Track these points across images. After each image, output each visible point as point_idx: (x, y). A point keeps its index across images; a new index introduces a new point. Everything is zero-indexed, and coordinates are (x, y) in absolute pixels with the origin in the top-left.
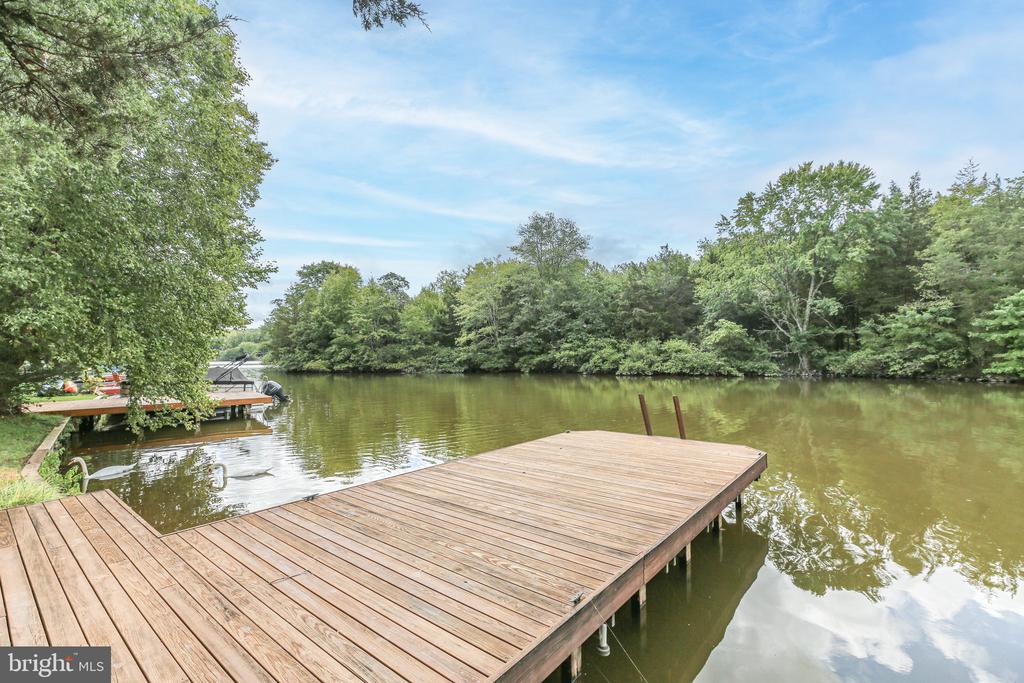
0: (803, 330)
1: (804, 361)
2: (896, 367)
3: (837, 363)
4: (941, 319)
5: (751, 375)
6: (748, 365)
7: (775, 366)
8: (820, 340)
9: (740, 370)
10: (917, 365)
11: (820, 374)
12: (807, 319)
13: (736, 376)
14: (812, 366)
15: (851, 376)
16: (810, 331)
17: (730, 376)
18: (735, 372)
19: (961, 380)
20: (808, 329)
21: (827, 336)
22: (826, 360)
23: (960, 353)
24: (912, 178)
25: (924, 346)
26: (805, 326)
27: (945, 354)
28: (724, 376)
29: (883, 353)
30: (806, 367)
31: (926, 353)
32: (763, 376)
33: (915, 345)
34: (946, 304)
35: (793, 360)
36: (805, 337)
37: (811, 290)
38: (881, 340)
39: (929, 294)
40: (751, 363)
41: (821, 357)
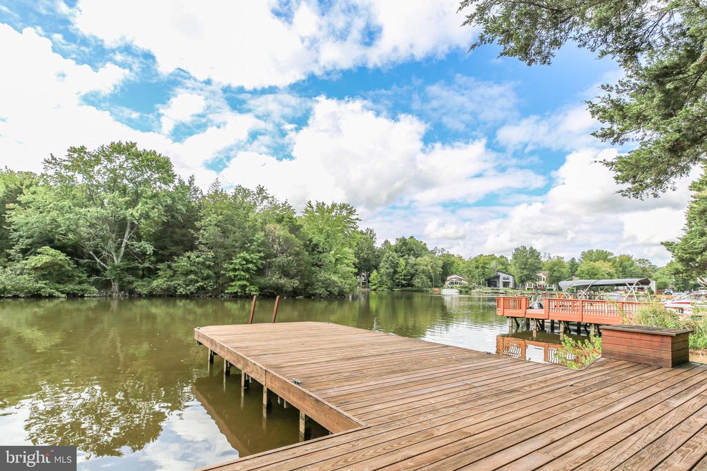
0: (117, 262)
1: (115, 286)
2: (181, 290)
3: (141, 287)
4: (208, 263)
5: (72, 296)
6: (70, 287)
7: (93, 289)
8: (132, 271)
9: (62, 292)
10: (192, 288)
11: (127, 294)
12: (122, 254)
13: (59, 297)
14: (121, 288)
15: (151, 296)
16: (124, 263)
17: (51, 297)
18: (57, 294)
19: (210, 296)
20: (121, 262)
21: (137, 268)
22: (135, 284)
23: (213, 282)
24: (191, 177)
25: (196, 278)
26: (119, 259)
27: (206, 283)
28: (46, 297)
29: (172, 281)
30: (117, 289)
31: (198, 282)
32: (82, 296)
33: (192, 277)
34: (211, 254)
35: (107, 285)
36: (119, 267)
37: (127, 233)
38: (171, 273)
39: (202, 247)
40: (71, 286)
41: (131, 283)
